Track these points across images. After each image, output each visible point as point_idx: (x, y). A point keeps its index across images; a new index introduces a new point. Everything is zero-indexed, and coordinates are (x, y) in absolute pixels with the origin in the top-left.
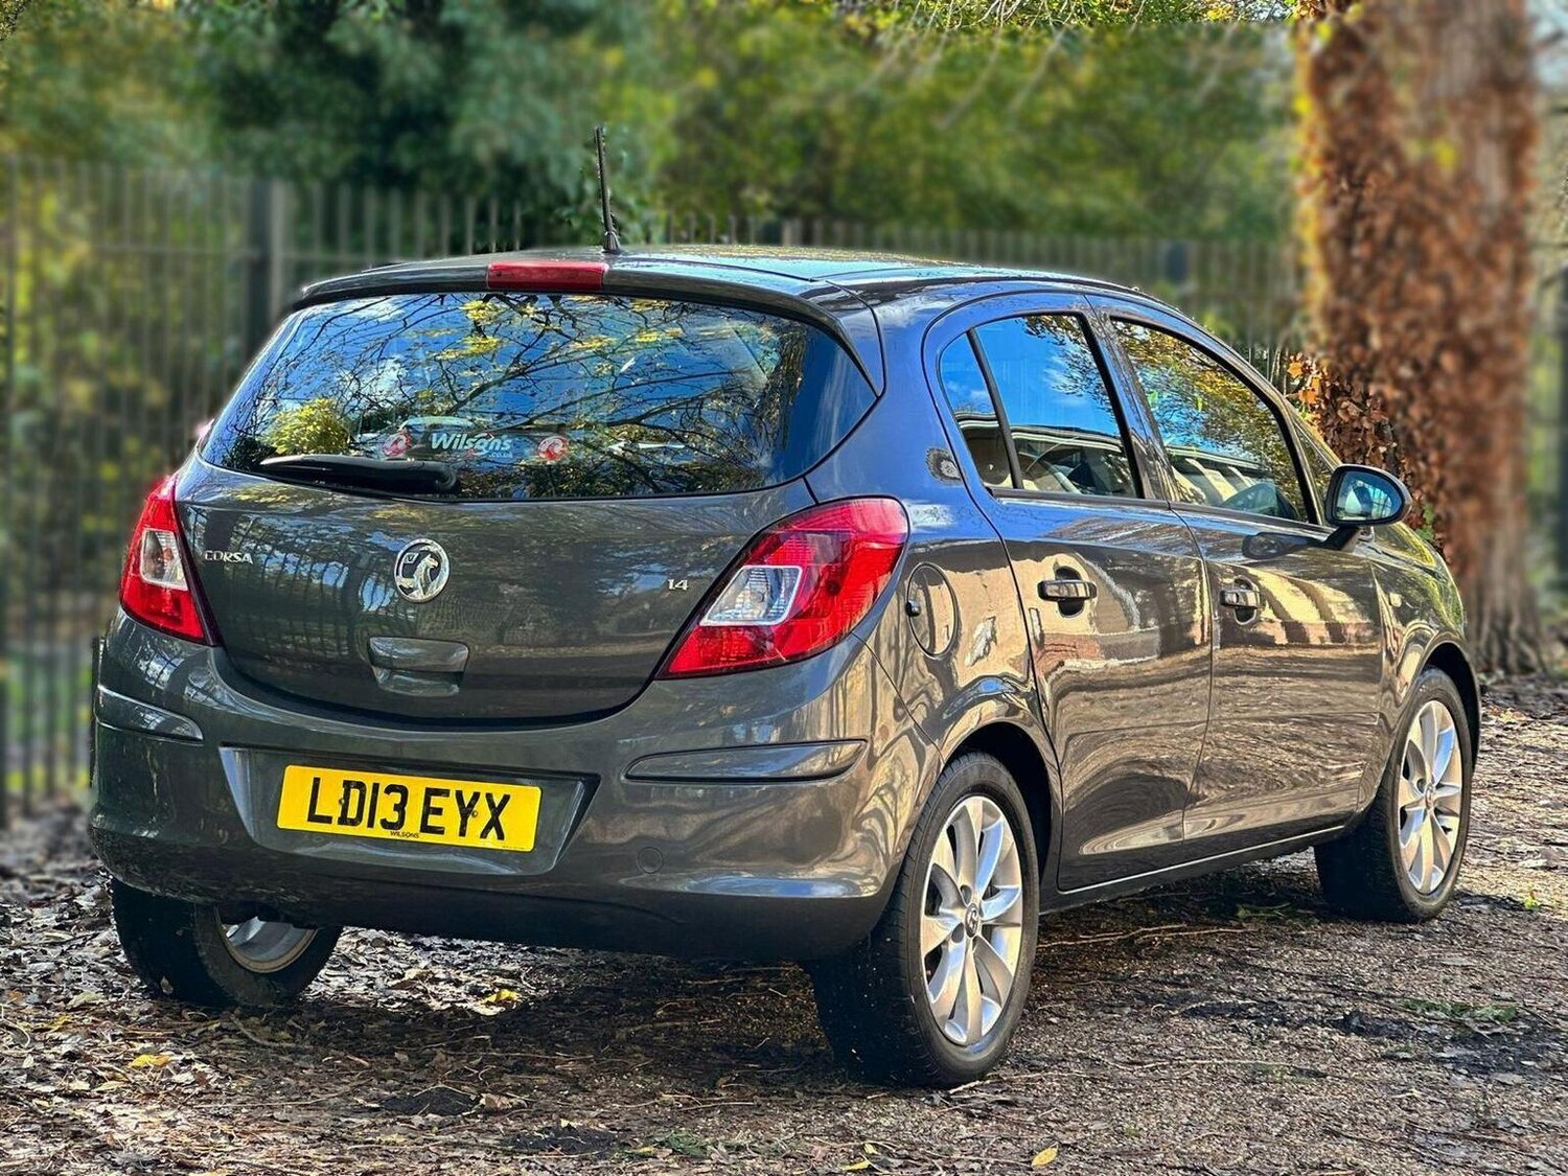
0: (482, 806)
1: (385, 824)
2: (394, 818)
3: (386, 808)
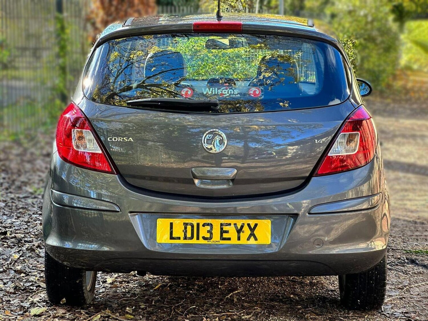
0: (246, 229)
1: (204, 238)
3: (204, 232)
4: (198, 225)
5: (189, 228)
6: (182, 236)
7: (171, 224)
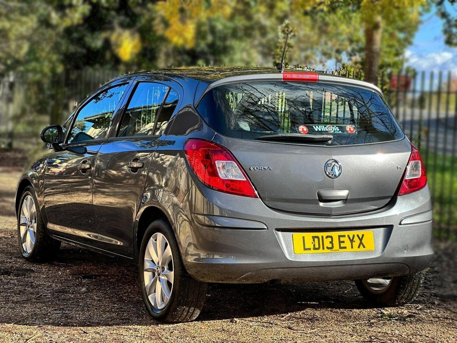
1: (328, 248)
2: (330, 246)
4: (322, 237)
5: (316, 240)
6: (312, 247)
7: (303, 237)
